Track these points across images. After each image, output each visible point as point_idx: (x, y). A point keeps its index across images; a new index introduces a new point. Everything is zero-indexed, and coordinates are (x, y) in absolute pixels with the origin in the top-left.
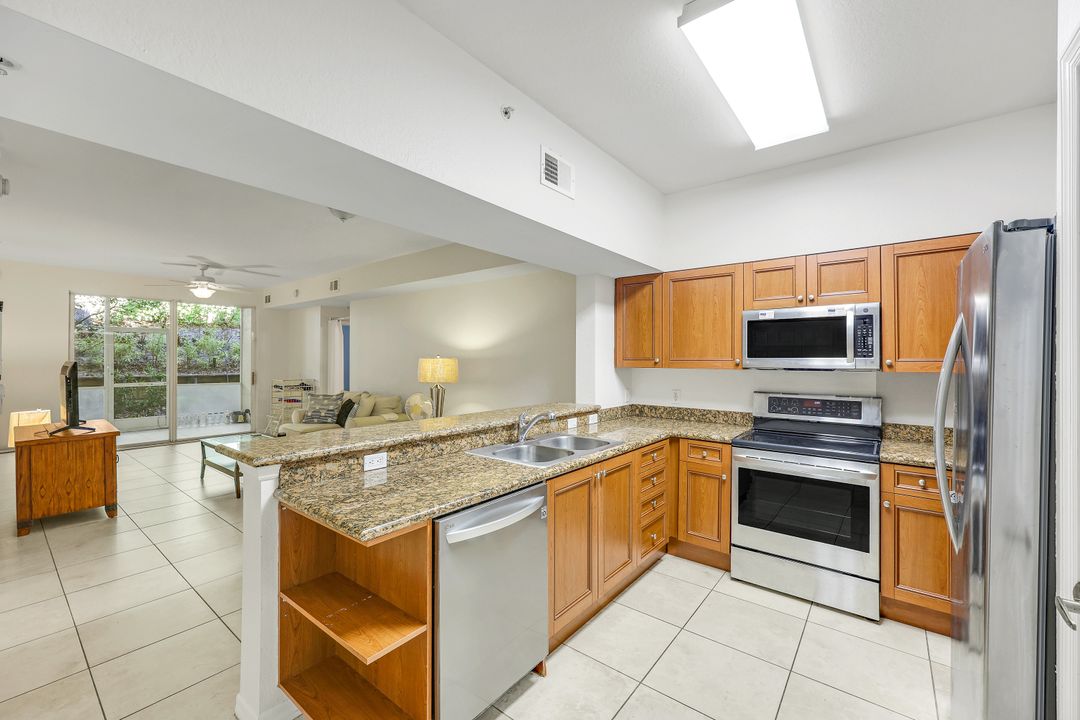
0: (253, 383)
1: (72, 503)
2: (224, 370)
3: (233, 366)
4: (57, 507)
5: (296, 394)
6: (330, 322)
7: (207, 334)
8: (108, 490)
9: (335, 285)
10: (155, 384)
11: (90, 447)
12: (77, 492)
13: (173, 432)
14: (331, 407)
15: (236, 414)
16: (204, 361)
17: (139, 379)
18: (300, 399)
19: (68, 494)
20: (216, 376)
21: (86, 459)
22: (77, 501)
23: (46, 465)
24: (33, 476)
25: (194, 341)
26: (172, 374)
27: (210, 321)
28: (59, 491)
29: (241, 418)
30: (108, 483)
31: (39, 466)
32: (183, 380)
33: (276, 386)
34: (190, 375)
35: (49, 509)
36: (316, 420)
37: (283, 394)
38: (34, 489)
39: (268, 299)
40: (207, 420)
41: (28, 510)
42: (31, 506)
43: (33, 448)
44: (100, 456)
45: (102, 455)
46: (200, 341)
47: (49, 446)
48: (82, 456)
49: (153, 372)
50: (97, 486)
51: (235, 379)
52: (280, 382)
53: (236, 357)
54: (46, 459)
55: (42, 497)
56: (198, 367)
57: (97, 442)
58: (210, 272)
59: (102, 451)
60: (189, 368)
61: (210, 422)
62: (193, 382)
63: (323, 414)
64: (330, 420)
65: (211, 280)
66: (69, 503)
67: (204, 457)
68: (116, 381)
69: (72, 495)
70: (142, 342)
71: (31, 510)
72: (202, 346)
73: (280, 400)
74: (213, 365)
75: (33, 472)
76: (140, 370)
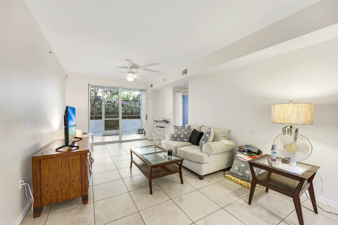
0: (146, 120)
1: (64, 196)
2: (135, 115)
3: (137, 113)
4: (55, 198)
5: (162, 124)
6: (176, 93)
7: (130, 103)
8: (83, 187)
9: (185, 72)
10: (116, 119)
11: (73, 160)
12: (67, 188)
13: (120, 138)
14: (186, 133)
15: (139, 130)
16: (129, 111)
17: (112, 117)
18: (163, 126)
19: (62, 190)
20: (133, 117)
21: (71, 168)
22: (67, 194)
23: (49, 172)
24: (42, 179)
25: (127, 105)
26: (120, 115)
27: (131, 100)
28: (57, 188)
29: (141, 132)
30: (83, 183)
31: (45, 172)
32: (123, 118)
33: (155, 121)
34: (126, 116)
35: (51, 200)
36: (179, 140)
37: (159, 124)
38: (42, 187)
39: (152, 86)
40: (131, 132)
41: (39, 201)
42: (41, 198)
43: (42, 161)
44: (78, 166)
45: (80, 165)
46: (129, 105)
47: (51, 160)
48: (69, 166)
49: (116, 115)
50: (77, 185)
51: (139, 117)
52: (157, 120)
53: (138, 110)
54: (49, 168)
55: (47, 192)
56: (128, 114)
57: (77, 157)
58: (133, 70)
59: (80, 162)
60: (126, 114)
61: (132, 132)
62: (127, 119)
63: (182, 136)
64: (185, 140)
65: (133, 73)
66: (62, 195)
67: (132, 158)
68: (106, 117)
69: (64, 191)
70: (114, 106)
71: (41, 201)
72: (129, 107)
73: (157, 127)
74: (132, 113)
75: (42, 176)
76: (113, 114)
